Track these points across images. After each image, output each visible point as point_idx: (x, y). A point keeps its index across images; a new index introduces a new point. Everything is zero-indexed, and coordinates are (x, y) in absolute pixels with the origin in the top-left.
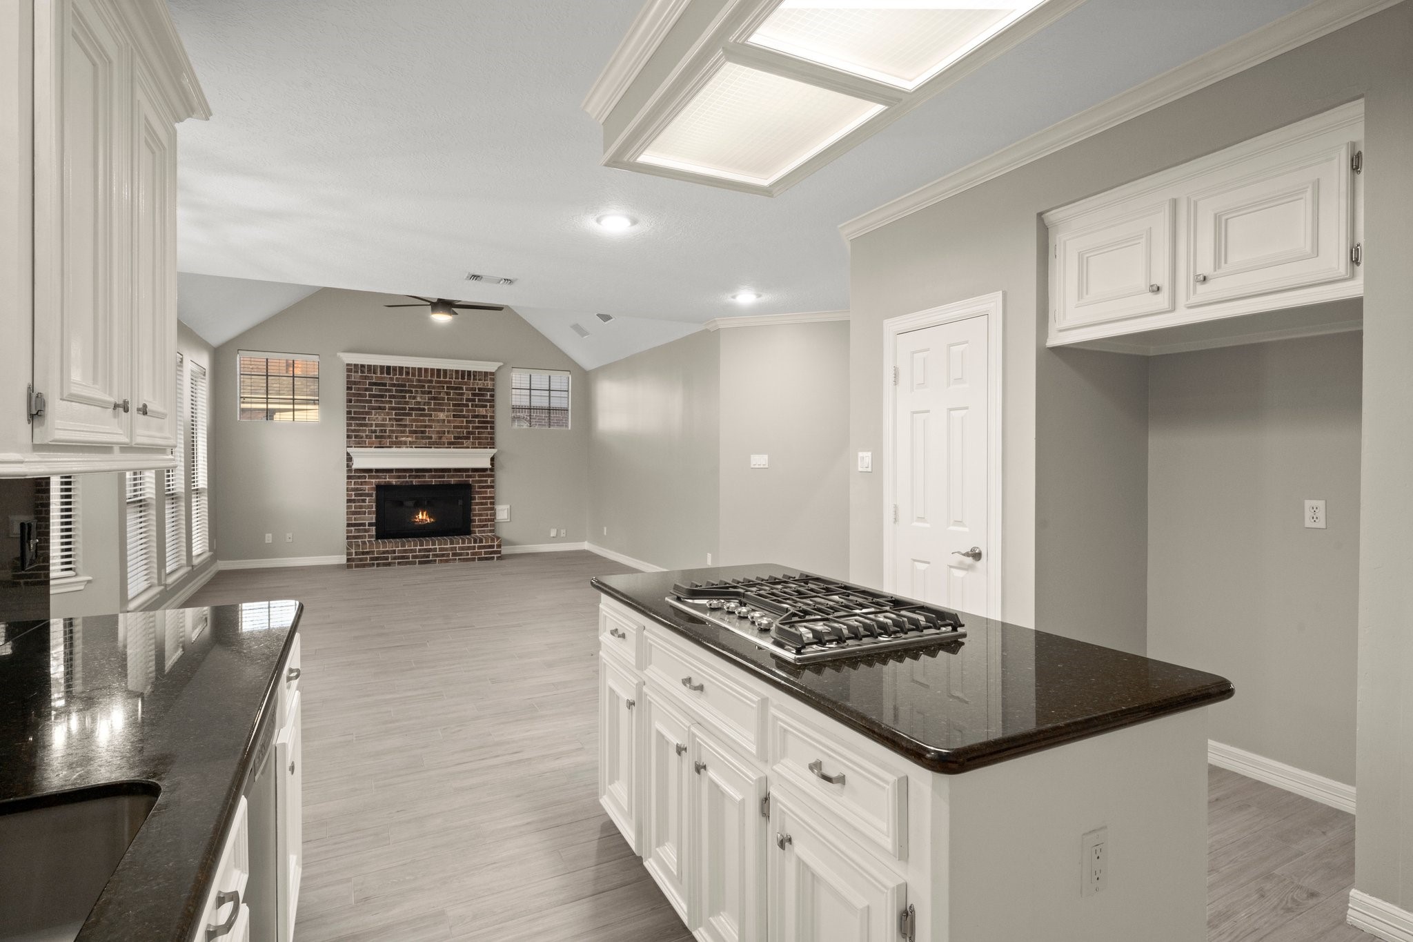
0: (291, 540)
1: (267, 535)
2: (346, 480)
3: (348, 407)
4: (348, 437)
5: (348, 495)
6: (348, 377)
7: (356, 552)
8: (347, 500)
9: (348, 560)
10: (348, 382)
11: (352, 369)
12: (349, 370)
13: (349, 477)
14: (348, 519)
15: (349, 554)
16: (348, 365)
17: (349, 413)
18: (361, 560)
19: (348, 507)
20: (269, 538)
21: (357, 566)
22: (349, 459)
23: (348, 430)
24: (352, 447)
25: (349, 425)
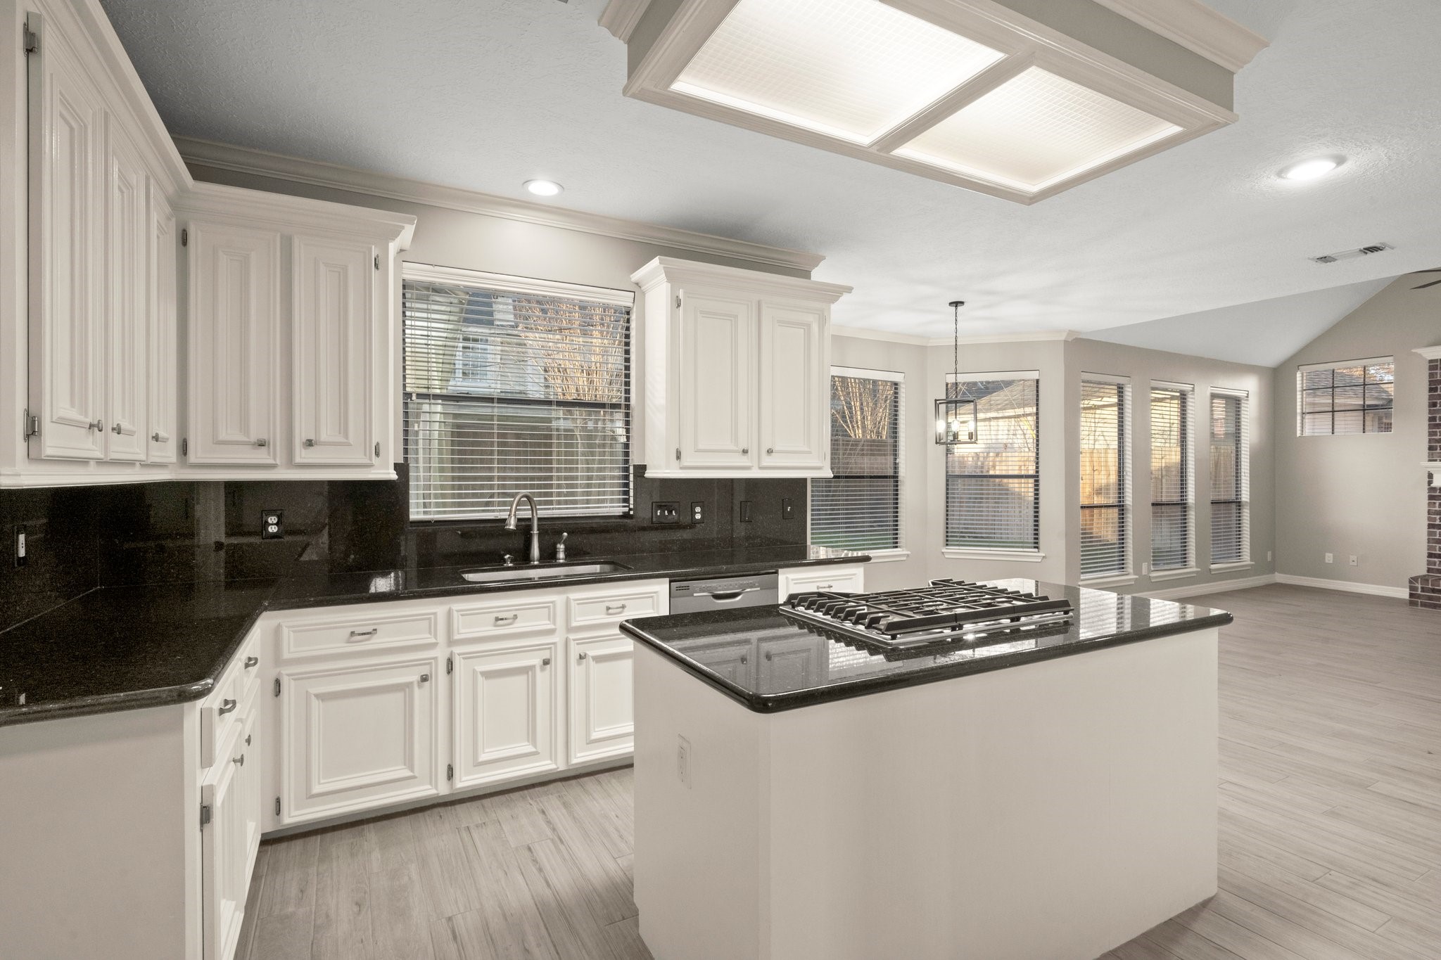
0: (1355, 564)
1: (1327, 554)
2: (1427, 501)
3: (1430, 412)
4: (1430, 448)
5: (1429, 519)
6: (1431, 375)
7: (1422, 588)
8: (1429, 524)
9: (1411, 595)
10: (1431, 382)
11: (1437, 365)
12: (1431, 368)
13: (1431, 497)
14: (1429, 548)
15: (1411, 588)
16: (1431, 361)
17: (1432, 419)
18: (1430, 598)
19: (1430, 534)
20: (1329, 558)
21: (1423, 605)
22: (1430, 476)
23: (1430, 441)
24: (1436, 460)
25: (1430, 434)
